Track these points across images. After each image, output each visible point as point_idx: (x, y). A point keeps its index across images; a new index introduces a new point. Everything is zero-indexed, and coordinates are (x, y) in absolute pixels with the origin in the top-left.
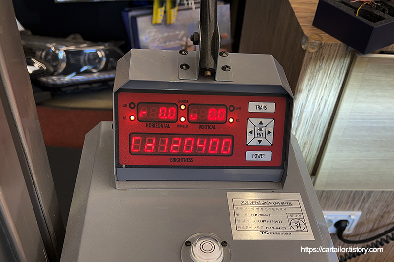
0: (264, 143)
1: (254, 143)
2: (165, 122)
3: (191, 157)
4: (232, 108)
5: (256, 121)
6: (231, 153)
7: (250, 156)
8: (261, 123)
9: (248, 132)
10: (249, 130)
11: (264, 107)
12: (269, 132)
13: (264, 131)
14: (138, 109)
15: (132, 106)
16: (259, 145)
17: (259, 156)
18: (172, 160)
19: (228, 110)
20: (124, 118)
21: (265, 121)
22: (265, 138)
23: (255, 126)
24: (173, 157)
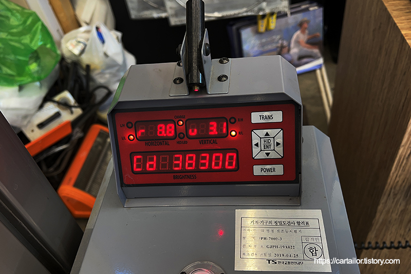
0: (273, 155)
1: (262, 156)
2: (163, 139)
3: (194, 174)
4: (233, 121)
5: (262, 133)
6: (236, 168)
7: (257, 170)
8: (267, 134)
9: (253, 145)
10: (254, 142)
11: (270, 117)
12: (278, 144)
13: (272, 142)
14: (135, 127)
15: (130, 125)
16: (268, 158)
17: (268, 170)
18: (175, 177)
19: (229, 122)
20: (124, 138)
21: (272, 132)
22: (274, 150)
23: (261, 138)
24: (175, 174)
